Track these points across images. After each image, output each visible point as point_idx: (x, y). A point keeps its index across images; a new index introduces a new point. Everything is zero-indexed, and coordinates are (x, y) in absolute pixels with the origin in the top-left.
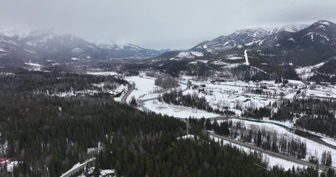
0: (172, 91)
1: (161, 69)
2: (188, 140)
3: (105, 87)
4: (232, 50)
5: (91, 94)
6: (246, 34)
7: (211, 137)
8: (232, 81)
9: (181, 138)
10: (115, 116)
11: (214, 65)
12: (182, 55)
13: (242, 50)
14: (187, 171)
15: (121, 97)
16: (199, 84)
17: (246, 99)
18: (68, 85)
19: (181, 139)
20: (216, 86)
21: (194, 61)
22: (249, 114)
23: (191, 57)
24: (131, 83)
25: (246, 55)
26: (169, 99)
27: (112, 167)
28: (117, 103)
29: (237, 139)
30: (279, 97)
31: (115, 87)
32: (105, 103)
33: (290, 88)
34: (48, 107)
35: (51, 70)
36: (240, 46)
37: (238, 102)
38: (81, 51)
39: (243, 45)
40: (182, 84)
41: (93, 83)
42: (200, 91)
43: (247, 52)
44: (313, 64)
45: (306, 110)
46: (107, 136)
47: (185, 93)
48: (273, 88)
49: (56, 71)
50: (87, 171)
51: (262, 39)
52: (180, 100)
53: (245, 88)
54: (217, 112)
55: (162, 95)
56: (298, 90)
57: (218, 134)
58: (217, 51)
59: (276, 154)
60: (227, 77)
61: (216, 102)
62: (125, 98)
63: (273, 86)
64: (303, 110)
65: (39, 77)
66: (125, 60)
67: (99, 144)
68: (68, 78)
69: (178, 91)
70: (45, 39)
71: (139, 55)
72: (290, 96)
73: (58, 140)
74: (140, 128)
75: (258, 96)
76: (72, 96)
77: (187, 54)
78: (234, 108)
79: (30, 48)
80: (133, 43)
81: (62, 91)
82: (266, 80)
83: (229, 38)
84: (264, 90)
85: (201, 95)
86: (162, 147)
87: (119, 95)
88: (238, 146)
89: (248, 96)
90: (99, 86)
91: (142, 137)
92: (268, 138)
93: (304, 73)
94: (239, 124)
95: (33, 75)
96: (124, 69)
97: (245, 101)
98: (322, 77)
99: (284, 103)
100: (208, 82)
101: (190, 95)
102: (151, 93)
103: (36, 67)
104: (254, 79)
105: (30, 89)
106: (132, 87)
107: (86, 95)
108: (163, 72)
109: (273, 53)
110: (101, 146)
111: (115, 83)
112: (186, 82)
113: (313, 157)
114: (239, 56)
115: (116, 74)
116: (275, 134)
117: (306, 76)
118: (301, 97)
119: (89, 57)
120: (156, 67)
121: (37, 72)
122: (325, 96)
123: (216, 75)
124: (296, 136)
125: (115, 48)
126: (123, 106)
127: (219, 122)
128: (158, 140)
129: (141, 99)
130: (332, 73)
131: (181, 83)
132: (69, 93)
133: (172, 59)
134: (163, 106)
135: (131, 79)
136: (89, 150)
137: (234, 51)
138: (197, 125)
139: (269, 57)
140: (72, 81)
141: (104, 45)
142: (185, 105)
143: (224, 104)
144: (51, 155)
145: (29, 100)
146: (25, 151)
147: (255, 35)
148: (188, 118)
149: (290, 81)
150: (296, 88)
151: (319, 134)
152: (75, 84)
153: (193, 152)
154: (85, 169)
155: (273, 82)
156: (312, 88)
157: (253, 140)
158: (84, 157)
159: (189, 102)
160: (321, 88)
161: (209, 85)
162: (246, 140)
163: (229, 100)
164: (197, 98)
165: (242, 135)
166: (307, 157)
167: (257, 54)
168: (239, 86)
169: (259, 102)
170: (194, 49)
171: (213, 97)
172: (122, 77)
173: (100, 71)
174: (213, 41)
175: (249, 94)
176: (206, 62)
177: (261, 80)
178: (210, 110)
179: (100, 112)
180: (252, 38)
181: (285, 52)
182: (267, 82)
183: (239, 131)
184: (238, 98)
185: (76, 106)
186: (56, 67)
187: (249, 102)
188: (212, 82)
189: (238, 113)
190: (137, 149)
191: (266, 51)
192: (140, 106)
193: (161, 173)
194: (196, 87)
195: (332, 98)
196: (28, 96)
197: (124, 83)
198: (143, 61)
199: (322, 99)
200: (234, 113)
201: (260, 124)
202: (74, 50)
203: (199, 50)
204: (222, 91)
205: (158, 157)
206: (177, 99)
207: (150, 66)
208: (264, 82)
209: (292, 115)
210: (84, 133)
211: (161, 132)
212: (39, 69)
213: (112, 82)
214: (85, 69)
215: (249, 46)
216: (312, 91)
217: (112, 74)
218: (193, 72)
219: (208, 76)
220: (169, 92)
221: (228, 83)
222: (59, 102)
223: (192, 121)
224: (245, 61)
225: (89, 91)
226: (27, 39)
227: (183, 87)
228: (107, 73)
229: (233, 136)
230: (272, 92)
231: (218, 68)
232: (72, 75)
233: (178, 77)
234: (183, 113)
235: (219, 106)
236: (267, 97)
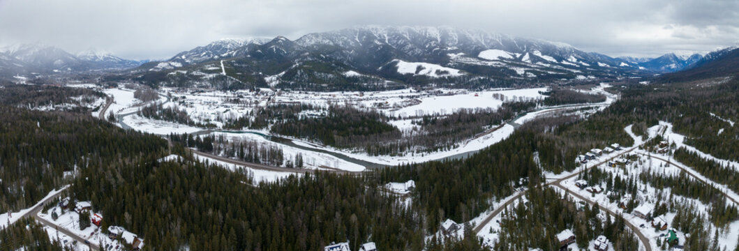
0: (152, 104)
1: (140, 81)
2: (171, 162)
3: (83, 100)
4: (210, 60)
5: (69, 108)
6: (221, 46)
7: (195, 155)
8: (211, 92)
9: (163, 160)
10: (91, 134)
11: (192, 76)
12: (161, 66)
13: (218, 60)
14: (171, 205)
15: (99, 112)
16: (178, 95)
17: (225, 109)
18: (48, 98)
19: (164, 162)
20: (196, 97)
21: (173, 71)
22: (230, 124)
23: (170, 67)
24: (110, 96)
25: (222, 65)
26: (149, 113)
27: (88, 198)
28: (95, 119)
29: (220, 155)
30: (254, 105)
31: (93, 101)
32: (81, 119)
33: (262, 96)
34: (27, 122)
35: (34, 83)
36: (216, 57)
37: (218, 113)
38: (63, 63)
39: (219, 55)
40: (162, 97)
41: (71, 96)
42: (180, 103)
43: (223, 63)
44: (277, 73)
45: (278, 116)
46: (83, 157)
47: (165, 106)
48: (248, 96)
49: (38, 83)
50: (63, 202)
51: (235, 50)
52: (160, 114)
53: (223, 98)
54: (199, 125)
55: (141, 108)
56: (268, 97)
57: (201, 151)
58: (195, 61)
59: (259, 166)
60: (207, 87)
61: (197, 115)
62: (103, 112)
63: (248, 95)
64: (275, 116)
65: (23, 90)
66: (104, 71)
67: (75, 167)
68: (48, 91)
69: (158, 104)
70: (31, 53)
71: (118, 66)
72: (263, 104)
73: (34, 160)
74: (118, 149)
75: (236, 106)
76: (51, 110)
77: (166, 64)
78: (215, 120)
79: (18, 61)
80: (113, 54)
81: (42, 104)
82: (242, 89)
83: (205, 49)
84: (241, 99)
85: (181, 108)
86: (142, 173)
87: (97, 109)
88: (223, 164)
89: (227, 107)
90: (77, 99)
91: (120, 160)
92: (250, 149)
93: (271, 81)
94: (221, 137)
95: (18, 88)
96: (103, 81)
97: (225, 112)
98: (285, 84)
99: (260, 111)
100: (188, 93)
101: (170, 108)
102: (130, 107)
103: (22, 80)
104: (231, 89)
105: (16, 102)
106: (110, 100)
107: (65, 109)
108: (142, 83)
109: (246, 63)
110: (77, 169)
111: (93, 96)
112: (166, 94)
113: (289, 161)
114: (216, 66)
115: (95, 86)
116: (256, 144)
117: (273, 84)
118: (272, 104)
119: (69, 69)
120: (135, 79)
121: (23, 85)
122: (289, 101)
123: (195, 86)
124: (273, 143)
125: (95, 59)
126: (100, 122)
127: (202, 137)
128: (138, 164)
129: (120, 113)
130: (291, 81)
131: (161, 95)
132: (48, 107)
133: (151, 70)
134: (143, 121)
135: (109, 92)
136: (65, 174)
137: (211, 61)
138: (180, 143)
139: (242, 67)
140: (52, 94)
141: (84, 56)
142: (165, 120)
143: (205, 116)
144: (27, 177)
145: (13, 114)
146: (5, 169)
147: (229, 46)
148: (169, 134)
149: (262, 89)
150: (267, 95)
151: (290, 138)
152: (54, 97)
153: (177, 178)
154: (60, 198)
155: (247, 91)
156: (279, 94)
157: (236, 154)
158: (59, 183)
159: (171, 116)
160: (286, 95)
161: (189, 97)
162: (229, 154)
163: (210, 112)
164: (178, 111)
165: (226, 149)
166: (284, 162)
167: (232, 64)
168: (218, 96)
169: (238, 112)
170: (173, 60)
171: (194, 109)
172: (100, 90)
173: (79, 83)
174: (191, 52)
175: (228, 104)
176: (185, 72)
177: (237, 89)
178: (191, 124)
179: (76, 129)
180: (227, 49)
181: (255, 62)
182: (243, 91)
183: (222, 146)
184: (218, 110)
185: (53, 122)
186: (39, 79)
187: (228, 112)
188: (192, 93)
189: (220, 125)
190: (115, 176)
191: (239, 62)
192: (118, 122)
193: (142, 210)
194: (176, 99)
195: (294, 102)
196: (12, 110)
197: (102, 95)
198: (122, 72)
199: (288, 104)
200: (215, 126)
201: (240, 136)
202: (56, 62)
203: (178, 61)
204: (203, 102)
205: (138, 187)
206: (157, 113)
207: (130, 77)
208: (240, 91)
209: (267, 122)
210: (59, 154)
211: (141, 154)
212: (24, 82)
213: (90, 95)
214: (65, 81)
215: (224, 57)
216: (280, 97)
217: (91, 86)
218: (172, 83)
219: (187, 87)
220: (149, 105)
221: (207, 94)
222: (38, 116)
223: (174, 137)
224: (222, 71)
225: (67, 104)
226: (16, 54)
227: (164, 99)
228: (86, 85)
229: (217, 151)
230: (248, 100)
231: (197, 78)
232: (53, 87)
233: (158, 88)
234: (165, 129)
235: (200, 120)
236: (244, 106)
